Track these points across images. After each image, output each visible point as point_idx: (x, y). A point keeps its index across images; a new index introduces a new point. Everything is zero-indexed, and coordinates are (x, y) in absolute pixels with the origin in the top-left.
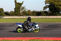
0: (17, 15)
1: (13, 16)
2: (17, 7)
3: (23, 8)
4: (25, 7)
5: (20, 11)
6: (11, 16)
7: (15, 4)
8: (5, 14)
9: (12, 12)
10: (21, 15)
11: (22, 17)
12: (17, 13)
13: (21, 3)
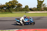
0: (39, 10)
1: (36, 11)
2: (39, 4)
3: (44, 5)
4: (45, 4)
5: (41, 7)
6: (34, 11)
7: (38, 2)
8: (29, 10)
9: (34, 8)
10: (42, 11)
11: (43, 12)
12: (39, 9)
13: (42, 1)
